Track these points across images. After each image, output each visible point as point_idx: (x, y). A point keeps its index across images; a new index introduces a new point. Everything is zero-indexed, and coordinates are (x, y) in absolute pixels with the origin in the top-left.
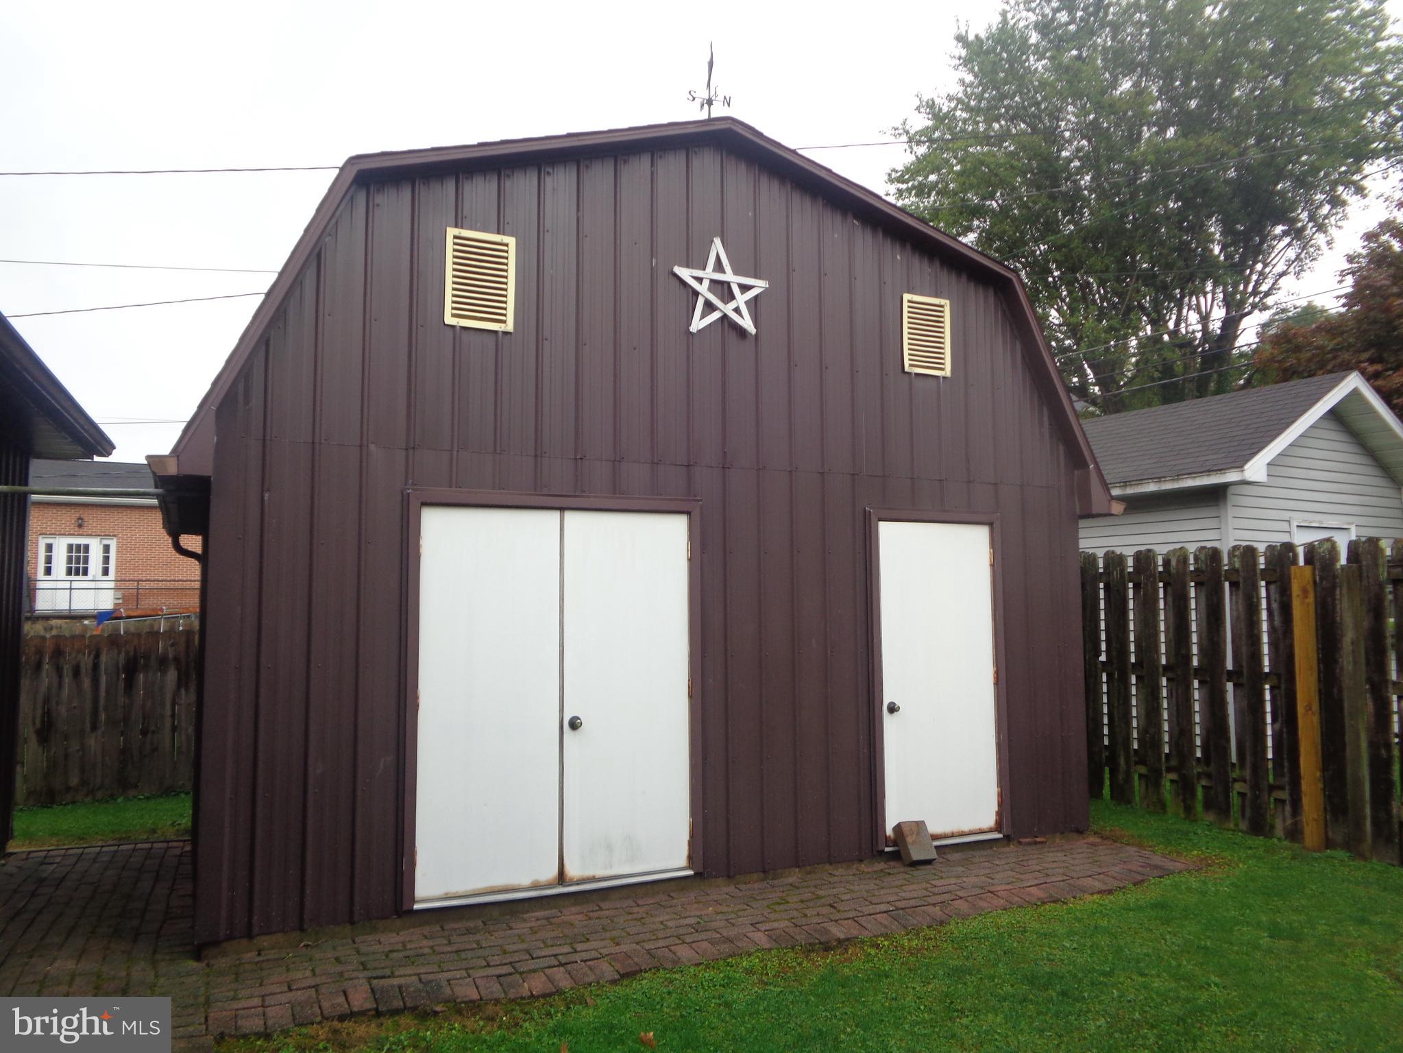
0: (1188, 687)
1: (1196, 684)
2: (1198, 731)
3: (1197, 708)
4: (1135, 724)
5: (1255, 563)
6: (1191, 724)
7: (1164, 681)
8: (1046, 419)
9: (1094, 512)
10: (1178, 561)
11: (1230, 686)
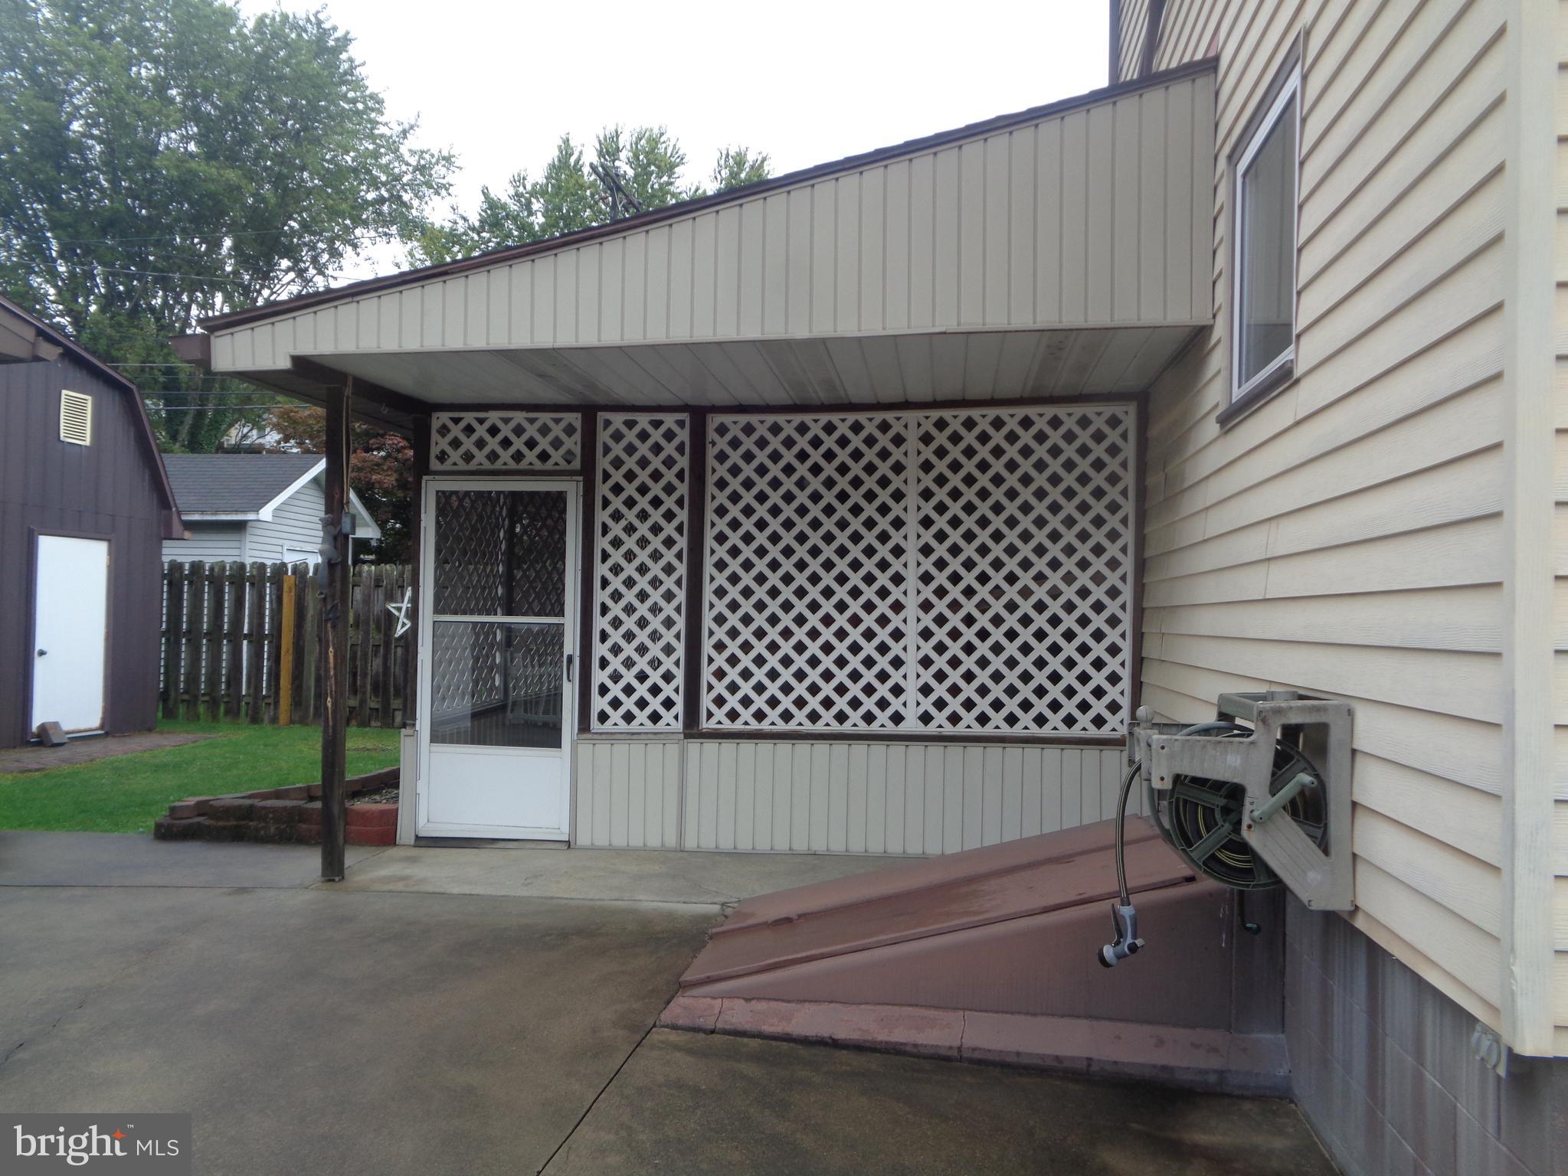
0: (220, 645)
1: (225, 642)
2: (224, 672)
3: (224, 657)
4: (182, 671)
5: (265, 573)
6: (220, 667)
7: (204, 641)
8: (147, 477)
9: (174, 537)
10: (219, 569)
11: (245, 642)
